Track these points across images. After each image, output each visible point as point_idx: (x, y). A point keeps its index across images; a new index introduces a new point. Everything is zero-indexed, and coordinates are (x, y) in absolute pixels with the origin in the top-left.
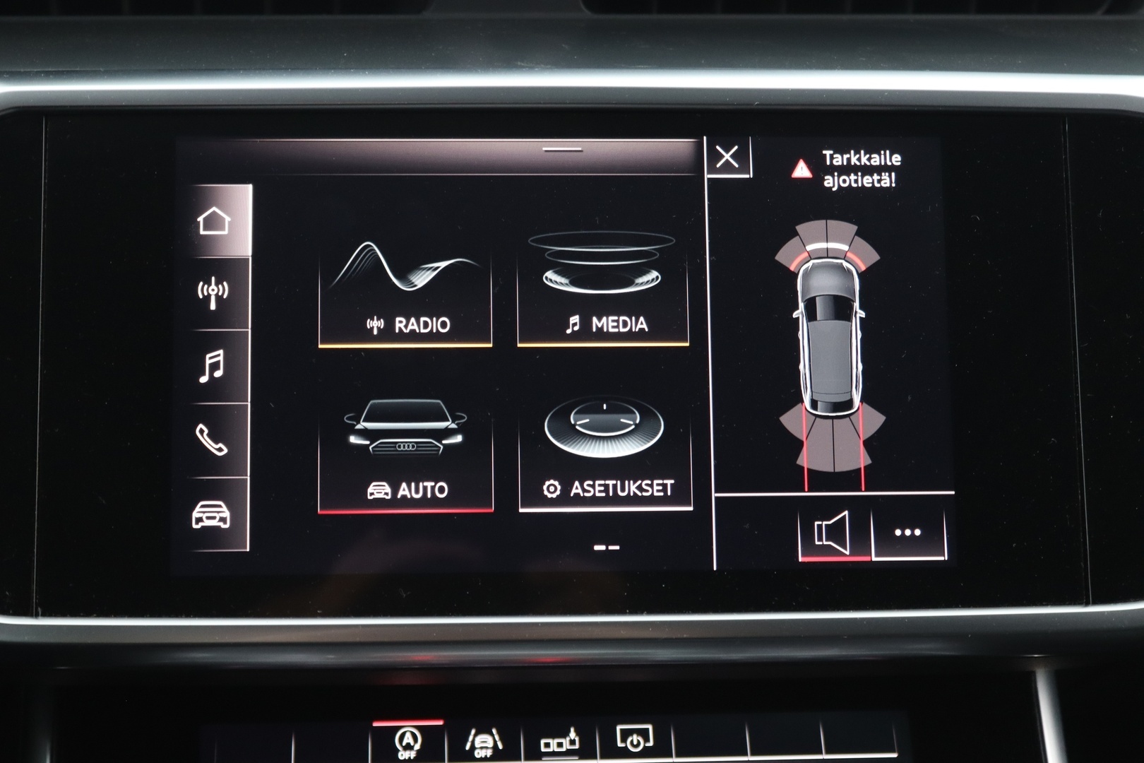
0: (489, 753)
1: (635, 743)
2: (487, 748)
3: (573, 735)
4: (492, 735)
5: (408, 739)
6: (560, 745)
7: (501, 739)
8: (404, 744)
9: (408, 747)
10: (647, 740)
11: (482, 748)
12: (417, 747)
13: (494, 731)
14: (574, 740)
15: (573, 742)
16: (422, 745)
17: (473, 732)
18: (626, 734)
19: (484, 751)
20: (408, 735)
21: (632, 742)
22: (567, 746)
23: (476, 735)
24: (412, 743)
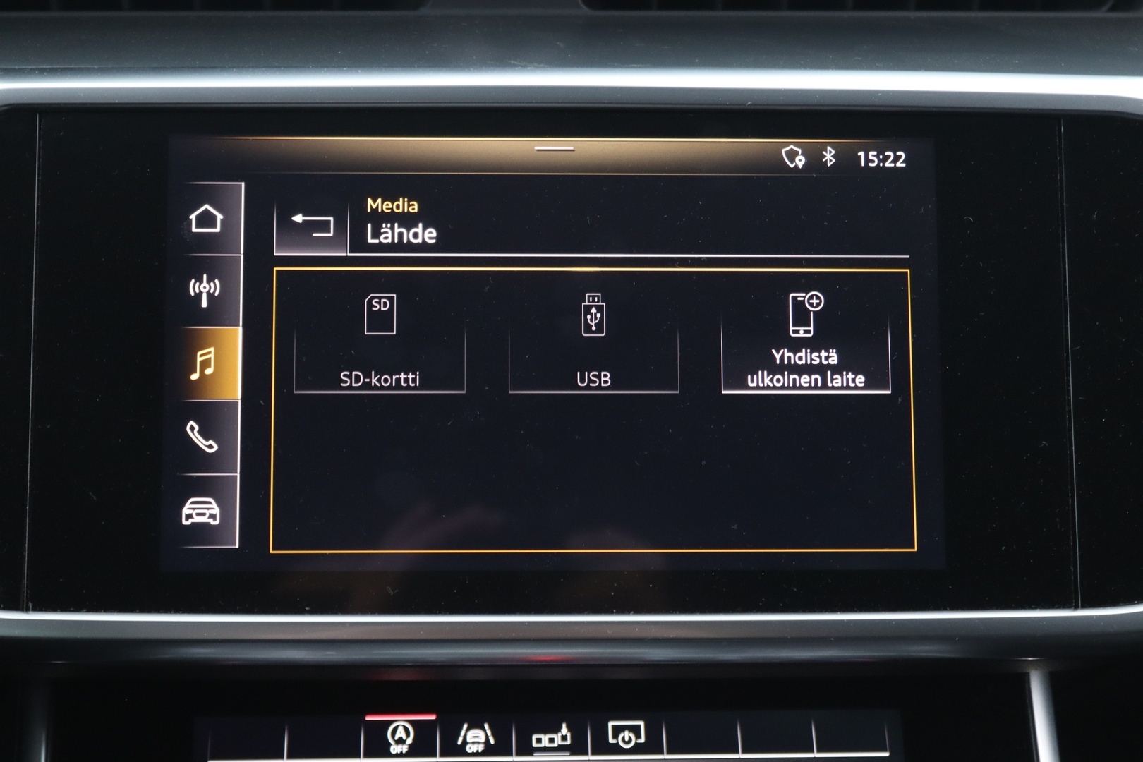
0: (481, 748)
1: (627, 739)
2: (478, 743)
3: (564, 730)
4: (484, 730)
5: (401, 733)
6: (552, 740)
7: (493, 734)
8: (396, 738)
9: (400, 742)
10: (638, 736)
11: (473, 743)
12: (409, 741)
13: (486, 726)
14: (566, 736)
15: (564, 738)
16: (414, 740)
17: (465, 726)
18: (618, 731)
19: (476, 746)
20: (401, 729)
21: (623, 738)
22: (558, 741)
23: (468, 730)
24: (404, 738)
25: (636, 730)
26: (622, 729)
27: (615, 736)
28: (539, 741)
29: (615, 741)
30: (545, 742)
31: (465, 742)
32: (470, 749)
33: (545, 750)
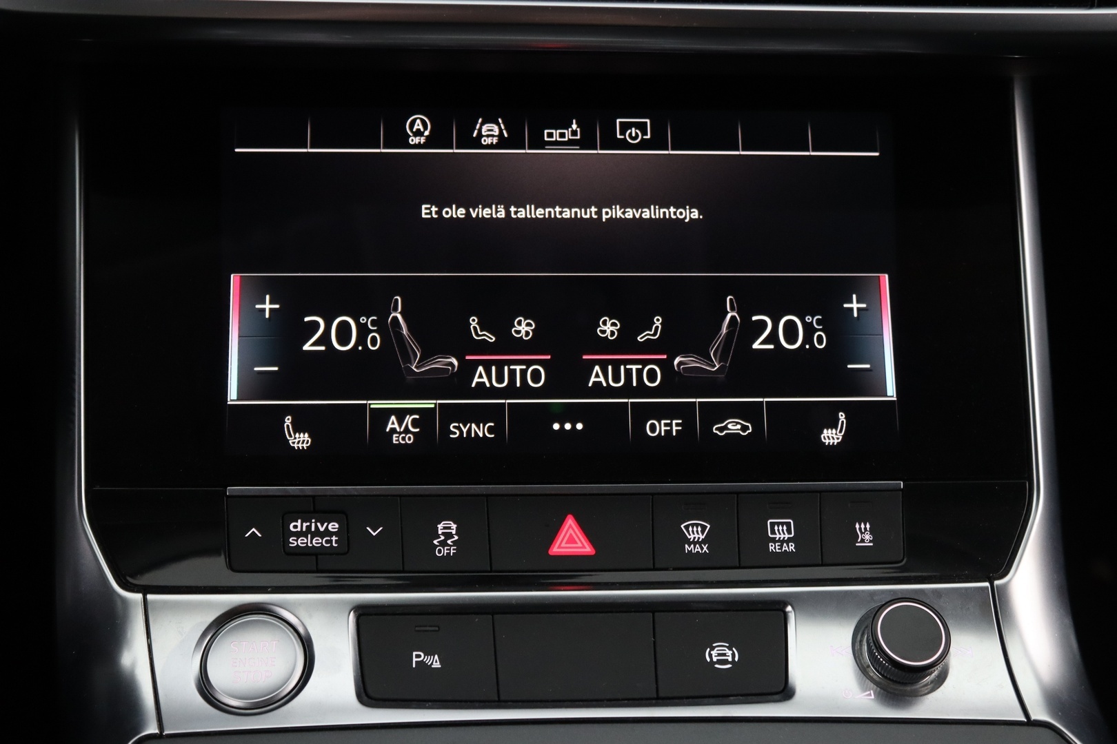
0: (495, 140)
1: (634, 135)
2: (493, 136)
3: (574, 126)
4: (498, 124)
5: (418, 126)
6: (562, 135)
7: (506, 129)
8: (414, 130)
9: (418, 133)
10: (645, 133)
11: (488, 136)
12: (427, 133)
13: (500, 120)
14: (576, 131)
15: (574, 133)
16: (430, 132)
17: (480, 120)
18: (625, 127)
19: (490, 138)
20: (418, 121)
21: (631, 134)
22: (568, 135)
23: (482, 124)
24: (422, 130)
25: (642, 127)
26: (630, 125)
27: (623, 133)
28: (550, 135)
29: (622, 137)
30: (556, 136)
31: (480, 135)
32: (486, 141)
33: (556, 143)
